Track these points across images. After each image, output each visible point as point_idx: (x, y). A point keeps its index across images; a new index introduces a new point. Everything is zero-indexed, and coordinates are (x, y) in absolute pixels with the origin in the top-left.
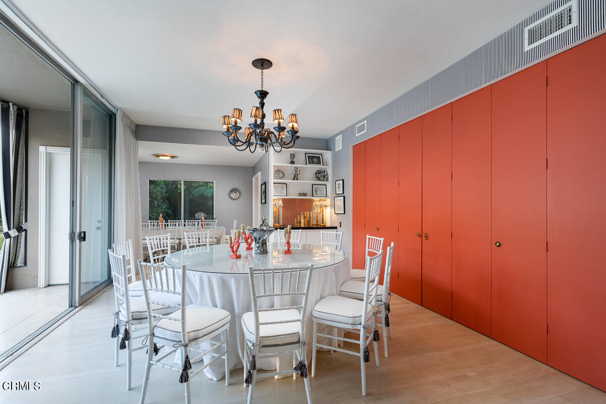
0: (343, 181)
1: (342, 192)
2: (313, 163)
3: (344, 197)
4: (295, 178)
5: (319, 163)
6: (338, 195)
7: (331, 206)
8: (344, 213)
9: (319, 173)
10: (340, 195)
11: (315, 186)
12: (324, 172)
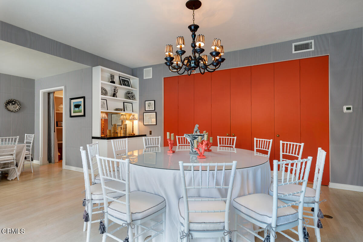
0: (155, 101)
1: (154, 110)
2: (125, 85)
3: (156, 113)
4: (114, 95)
5: (129, 86)
6: (147, 112)
7: (140, 120)
8: (156, 124)
9: (129, 94)
10: (152, 111)
11: (126, 103)
12: (132, 93)
